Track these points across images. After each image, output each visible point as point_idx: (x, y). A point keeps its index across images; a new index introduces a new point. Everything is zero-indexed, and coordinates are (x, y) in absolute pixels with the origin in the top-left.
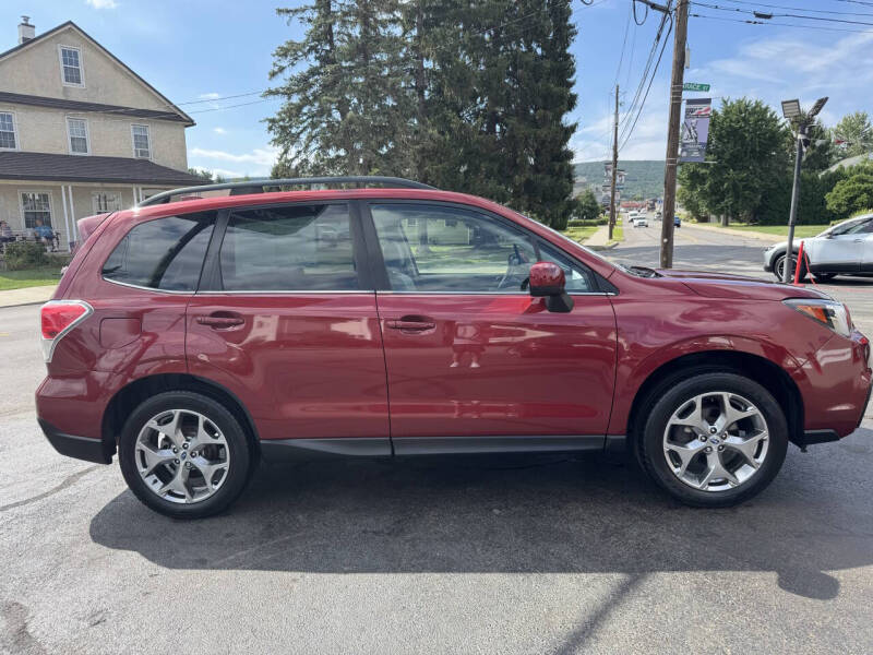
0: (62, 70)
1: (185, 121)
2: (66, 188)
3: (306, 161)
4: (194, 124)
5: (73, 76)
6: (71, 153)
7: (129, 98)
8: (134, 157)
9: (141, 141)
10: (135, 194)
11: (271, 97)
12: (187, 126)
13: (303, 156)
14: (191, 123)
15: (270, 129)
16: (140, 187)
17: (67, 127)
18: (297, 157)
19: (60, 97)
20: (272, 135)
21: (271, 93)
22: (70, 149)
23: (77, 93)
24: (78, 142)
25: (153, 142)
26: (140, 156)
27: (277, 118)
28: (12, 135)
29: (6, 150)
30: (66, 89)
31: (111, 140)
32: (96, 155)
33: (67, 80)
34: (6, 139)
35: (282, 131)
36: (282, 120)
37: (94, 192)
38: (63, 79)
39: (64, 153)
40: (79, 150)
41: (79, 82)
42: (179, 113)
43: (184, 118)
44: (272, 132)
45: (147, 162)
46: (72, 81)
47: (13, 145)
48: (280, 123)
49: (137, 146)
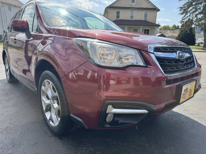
1: (157, 10)
2: (126, 27)
3: (189, 19)
6: (130, 19)
8: (143, 20)
9: (146, 16)
10: (141, 29)
12: (158, 11)
13: (189, 17)
14: (159, 10)
15: (180, 10)
16: (142, 27)
17: (130, 14)
18: (187, 18)
19: (130, 6)
20: (181, 12)
22: (130, 18)
23: (133, 5)
24: (132, 17)
25: (149, 16)
26: (145, 20)
27: (183, 7)
28: (119, 16)
29: (117, 19)
30: (131, 5)
31: (139, 16)
32: (135, 19)
33: (132, 2)
34: (118, 17)
35: (184, 10)
36: (185, 7)
37: (133, 28)
38: (131, 2)
39: (128, 19)
40: (132, 18)
41: (134, 2)
42: (156, 8)
43: (157, 9)
44: (181, 11)
45: (146, 21)
46: (133, 3)
47: (119, 18)
48: (184, 8)
49: (144, 17)
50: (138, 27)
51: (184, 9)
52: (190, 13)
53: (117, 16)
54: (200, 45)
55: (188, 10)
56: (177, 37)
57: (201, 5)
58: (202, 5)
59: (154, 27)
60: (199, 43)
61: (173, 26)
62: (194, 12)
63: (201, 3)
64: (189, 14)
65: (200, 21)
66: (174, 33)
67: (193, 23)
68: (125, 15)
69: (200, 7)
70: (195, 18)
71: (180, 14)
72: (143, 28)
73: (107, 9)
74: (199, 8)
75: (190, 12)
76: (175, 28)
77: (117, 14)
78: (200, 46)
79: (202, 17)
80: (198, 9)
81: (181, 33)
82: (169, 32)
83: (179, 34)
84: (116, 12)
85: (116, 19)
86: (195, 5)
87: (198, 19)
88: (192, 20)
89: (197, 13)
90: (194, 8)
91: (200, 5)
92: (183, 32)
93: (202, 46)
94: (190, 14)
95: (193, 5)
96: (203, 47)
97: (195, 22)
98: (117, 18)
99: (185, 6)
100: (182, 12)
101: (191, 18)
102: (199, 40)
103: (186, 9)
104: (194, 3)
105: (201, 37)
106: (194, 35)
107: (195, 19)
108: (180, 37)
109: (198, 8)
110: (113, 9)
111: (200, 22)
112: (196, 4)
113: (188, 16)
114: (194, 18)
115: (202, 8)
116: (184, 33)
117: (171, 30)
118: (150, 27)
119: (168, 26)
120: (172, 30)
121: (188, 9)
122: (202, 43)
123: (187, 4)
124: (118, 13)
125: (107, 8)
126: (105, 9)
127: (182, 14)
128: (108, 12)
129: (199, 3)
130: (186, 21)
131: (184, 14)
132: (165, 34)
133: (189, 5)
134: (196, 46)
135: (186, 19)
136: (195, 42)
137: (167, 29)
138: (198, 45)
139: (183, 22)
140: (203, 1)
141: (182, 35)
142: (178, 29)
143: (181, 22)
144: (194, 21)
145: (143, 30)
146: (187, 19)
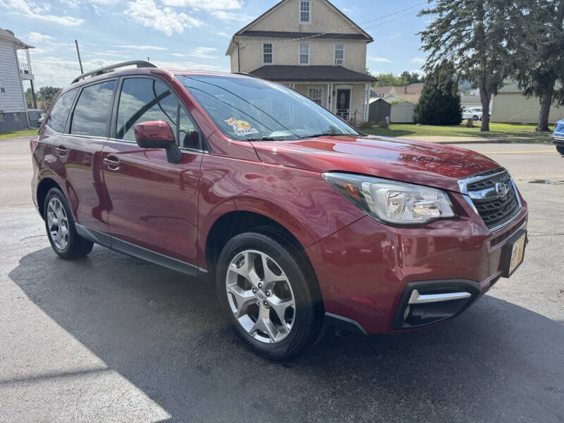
0: (300, 14)
1: (367, 39)
3: (445, 61)
4: (372, 41)
5: (305, 17)
6: (299, 64)
7: (335, 27)
8: (334, 65)
9: (339, 54)
10: (328, 88)
11: (424, 15)
12: (368, 43)
13: (444, 57)
14: (371, 40)
15: (422, 39)
16: (332, 83)
17: (299, 49)
18: (439, 58)
19: (297, 31)
20: (425, 44)
21: (424, 12)
22: (299, 62)
23: (307, 27)
24: (304, 58)
25: (346, 54)
26: (337, 64)
27: (428, 30)
28: (271, 55)
29: (267, 64)
30: (300, 26)
31: (322, 55)
32: (312, 65)
33: (302, 20)
34: (268, 58)
35: (432, 40)
36: (432, 32)
37: (309, 88)
38: (300, 19)
39: (295, 64)
40: (304, 62)
41: (308, 20)
42: (364, 34)
43: (367, 37)
44: (424, 41)
45: (341, 67)
46: (305, 20)
47: (271, 61)
48: (431, 34)
49: (336, 58)
50: (321, 85)
51: (432, 37)
52: (447, 46)
53: (265, 55)
54: (474, 124)
55: (441, 40)
56: (418, 106)
57: (470, 25)
58: (473, 27)
59: (361, 83)
60: (470, 120)
61: (404, 75)
62: (455, 44)
63: (469, 22)
64: (443, 49)
65: (471, 65)
66: (406, 93)
67: (455, 70)
68: (286, 54)
69: (468, 31)
70: (459, 59)
71: (423, 49)
72: (334, 85)
73: (238, 37)
74: (466, 34)
75: (446, 43)
76: (408, 80)
77: (265, 51)
78: (473, 127)
79: (474, 56)
80: (464, 36)
81: (426, 95)
82: (393, 90)
83: (422, 97)
84: (263, 46)
85: (264, 64)
86: (455, 26)
87: (464, 62)
88: (451, 65)
89: (462, 45)
90: (453, 34)
91: (468, 28)
92: (432, 93)
93: (477, 127)
94: (447, 50)
95: (452, 28)
96: (482, 130)
97: (458, 68)
98: (265, 62)
99: (434, 28)
100: (427, 44)
101: (449, 59)
102: (469, 111)
103: (436, 37)
104: (453, 23)
105: (471, 103)
106: (458, 99)
107: (457, 62)
108: (426, 105)
109: (464, 33)
110: (253, 38)
111: (470, 69)
112: (458, 25)
113: (441, 55)
114: (456, 59)
115: (472, 35)
116: (433, 95)
117: (399, 86)
118: (352, 85)
119: (391, 74)
120: (402, 85)
121: (441, 37)
122: (476, 118)
123: (437, 23)
124: (268, 48)
125: (237, 34)
126: (234, 37)
127: (428, 48)
128: (241, 46)
129: (465, 22)
130: (438, 65)
131: (432, 49)
132: (385, 96)
133: (442, 27)
134: (463, 126)
135: (436, 60)
136: (461, 116)
137: (389, 82)
138: (470, 125)
139: (431, 68)
140: (474, 18)
141: (430, 101)
142: (417, 82)
143: (425, 68)
144: (456, 65)
145: (334, 92)
146: (439, 62)
